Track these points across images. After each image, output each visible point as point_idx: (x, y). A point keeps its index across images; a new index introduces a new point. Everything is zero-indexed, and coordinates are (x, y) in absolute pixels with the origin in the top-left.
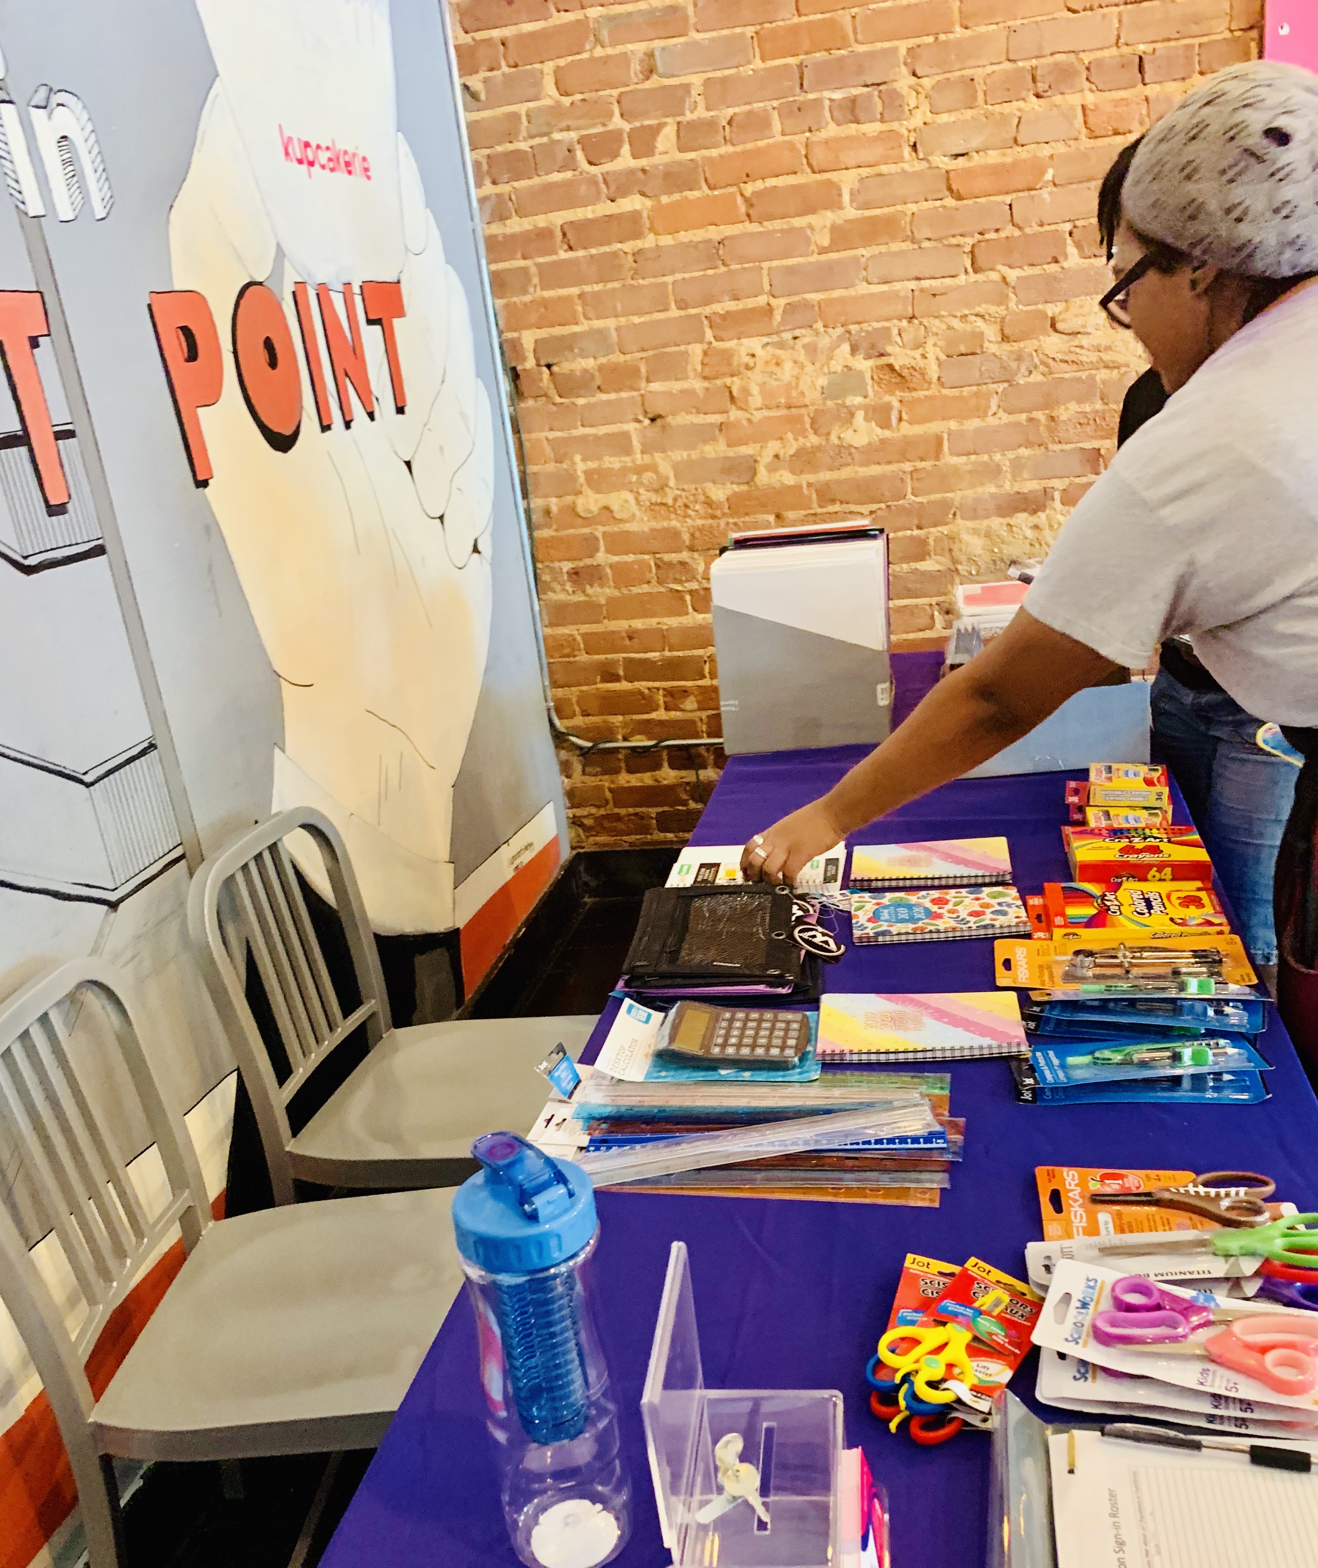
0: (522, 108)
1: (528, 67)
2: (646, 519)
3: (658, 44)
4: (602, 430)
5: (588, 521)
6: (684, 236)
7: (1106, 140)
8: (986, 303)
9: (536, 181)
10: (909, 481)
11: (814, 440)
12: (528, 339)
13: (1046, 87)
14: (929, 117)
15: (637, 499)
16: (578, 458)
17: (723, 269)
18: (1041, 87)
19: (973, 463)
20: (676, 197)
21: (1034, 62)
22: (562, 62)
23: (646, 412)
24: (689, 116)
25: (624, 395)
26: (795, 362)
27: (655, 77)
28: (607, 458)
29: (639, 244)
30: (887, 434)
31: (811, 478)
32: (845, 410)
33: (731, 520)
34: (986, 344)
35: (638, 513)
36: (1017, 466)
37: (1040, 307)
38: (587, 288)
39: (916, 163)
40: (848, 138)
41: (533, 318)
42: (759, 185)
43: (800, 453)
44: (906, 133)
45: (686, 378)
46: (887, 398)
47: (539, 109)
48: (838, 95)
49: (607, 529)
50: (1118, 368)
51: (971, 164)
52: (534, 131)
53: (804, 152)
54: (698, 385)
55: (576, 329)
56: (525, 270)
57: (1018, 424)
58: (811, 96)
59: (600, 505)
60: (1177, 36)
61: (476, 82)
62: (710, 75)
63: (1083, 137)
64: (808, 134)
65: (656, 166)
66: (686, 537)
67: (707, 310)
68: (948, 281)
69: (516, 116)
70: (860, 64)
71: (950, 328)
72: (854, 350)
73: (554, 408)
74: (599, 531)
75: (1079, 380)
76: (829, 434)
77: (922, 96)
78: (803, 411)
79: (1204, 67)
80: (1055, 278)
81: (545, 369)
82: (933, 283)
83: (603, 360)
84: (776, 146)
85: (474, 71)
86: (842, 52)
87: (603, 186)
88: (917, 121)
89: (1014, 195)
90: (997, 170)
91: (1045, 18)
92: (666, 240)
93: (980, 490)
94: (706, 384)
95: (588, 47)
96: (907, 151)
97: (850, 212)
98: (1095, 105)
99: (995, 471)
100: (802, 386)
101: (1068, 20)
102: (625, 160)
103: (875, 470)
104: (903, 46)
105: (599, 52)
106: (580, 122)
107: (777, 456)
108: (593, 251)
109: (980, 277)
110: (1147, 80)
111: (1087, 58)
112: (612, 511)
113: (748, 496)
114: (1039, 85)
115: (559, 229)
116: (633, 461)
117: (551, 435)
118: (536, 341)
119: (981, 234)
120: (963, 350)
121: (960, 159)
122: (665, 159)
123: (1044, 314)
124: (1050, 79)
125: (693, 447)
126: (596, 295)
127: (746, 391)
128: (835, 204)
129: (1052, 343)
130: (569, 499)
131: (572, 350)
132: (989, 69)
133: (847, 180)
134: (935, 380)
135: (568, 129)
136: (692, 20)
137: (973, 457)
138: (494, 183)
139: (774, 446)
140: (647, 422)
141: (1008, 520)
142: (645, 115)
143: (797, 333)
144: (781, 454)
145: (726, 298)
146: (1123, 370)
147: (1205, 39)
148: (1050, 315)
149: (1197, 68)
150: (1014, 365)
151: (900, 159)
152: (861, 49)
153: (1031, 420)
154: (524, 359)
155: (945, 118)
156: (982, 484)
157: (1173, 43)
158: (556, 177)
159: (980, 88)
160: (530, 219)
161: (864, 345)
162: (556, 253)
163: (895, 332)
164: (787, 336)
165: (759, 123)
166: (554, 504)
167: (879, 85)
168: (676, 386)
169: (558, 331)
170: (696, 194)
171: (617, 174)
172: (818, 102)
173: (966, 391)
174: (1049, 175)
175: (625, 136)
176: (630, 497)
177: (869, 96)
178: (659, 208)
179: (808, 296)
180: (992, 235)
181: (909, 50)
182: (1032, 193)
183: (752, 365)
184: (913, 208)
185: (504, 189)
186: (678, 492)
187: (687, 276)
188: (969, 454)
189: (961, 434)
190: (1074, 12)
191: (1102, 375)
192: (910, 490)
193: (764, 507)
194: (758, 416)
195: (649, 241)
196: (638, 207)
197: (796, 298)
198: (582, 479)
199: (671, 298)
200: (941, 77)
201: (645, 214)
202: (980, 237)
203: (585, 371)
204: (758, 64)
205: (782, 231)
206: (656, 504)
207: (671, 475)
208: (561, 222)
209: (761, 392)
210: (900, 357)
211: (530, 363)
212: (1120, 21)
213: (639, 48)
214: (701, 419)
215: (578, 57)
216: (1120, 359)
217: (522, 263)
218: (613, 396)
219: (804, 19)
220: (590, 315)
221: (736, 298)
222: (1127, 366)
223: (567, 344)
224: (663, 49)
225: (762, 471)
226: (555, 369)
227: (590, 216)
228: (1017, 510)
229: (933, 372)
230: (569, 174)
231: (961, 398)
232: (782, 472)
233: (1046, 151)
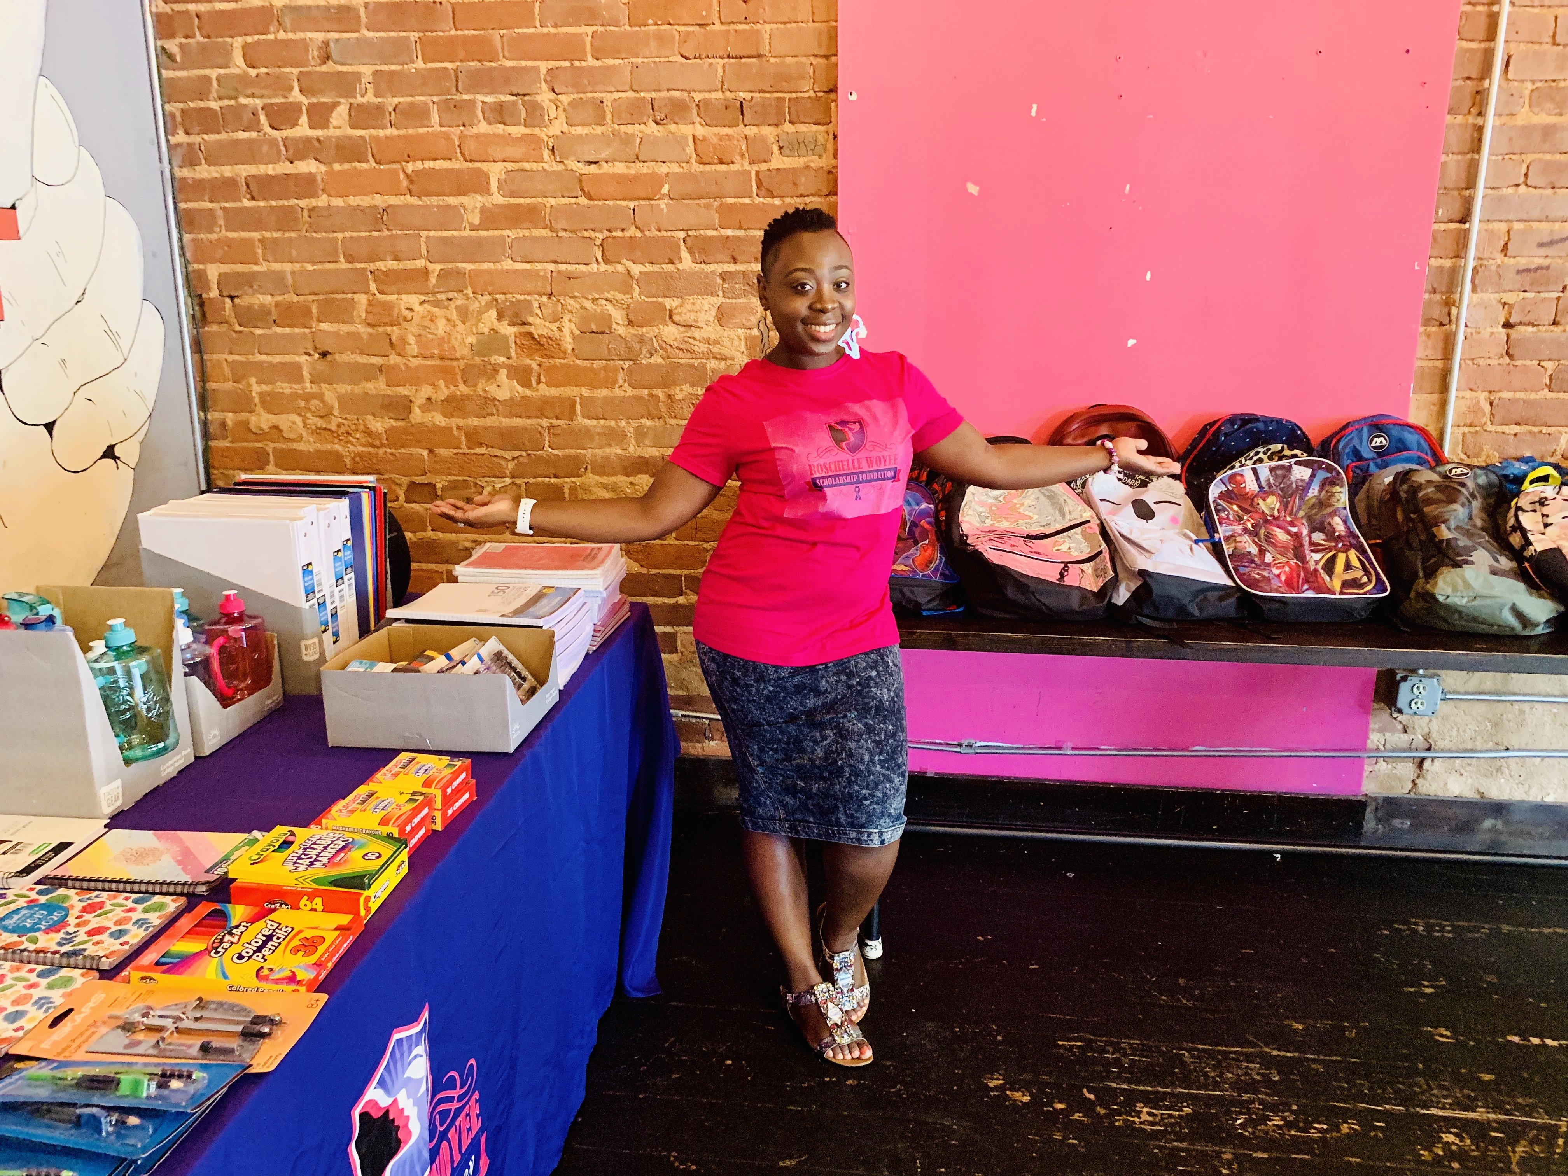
0: (214, 73)
1: (220, 40)
2: (312, 440)
3: (334, 35)
4: (277, 359)
5: (261, 436)
6: (353, 201)
7: (713, 167)
8: (614, 290)
9: (223, 136)
10: (546, 434)
11: (463, 389)
12: (213, 271)
13: (663, 116)
14: (566, 128)
15: (304, 422)
16: (253, 381)
17: (386, 233)
18: (659, 116)
19: (602, 427)
20: (346, 166)
21: (654, 95)
22: (249, 39)
23: (316, 348)
24: (360, 100)
25: (297, 330)
26: (448, 320)
27: (330, 62)
28: (279, 383)
29: (313, 202)
30: (528, 392)
31: (460, 422)
32: (490, 367)
33: (389, 451)
34: (614, 326)
35: (304, 434)
36: (641, 435)
37: (660, 299)
38: (268, 235)
39: (554, 163)
40: (496, 135)
41: (219, 254)
42: (419, 165)
43: (448, 400)
44: (546, 138)
45: (352, 322)
46: (528, 361)
47: (227, 76)
48: (489, 99)
49: (277, 445)
50: (725, 359)
51: (602, 171)
52: (223, 92)
53: (457, 143)
54: (362, 329)
55: (256, 268)
56: (211, 211)
57: (640, 398)
58: (465, 97)
59: (270, 424)
60: (770, 89)
61: (172, 46)
62: (378, 68)
63: (693, 161)
64: (462, 128)
65: (328, 138)
66: (348, 461)
67: (372, 266)
68: (582, 268)
69: (208, 79)
70: (507, 77)
71: (582, 307)
72: (500, 317)
73: (234, 335)
74: (270, 447)
75: (692, 366)
76: (475, 385)
77: (560, 110)
78: (455, 363)
79: (794, 118)
80: (671, 277)
81: (228, 300)
82: (570, 268)
83: (279, 298)
84: (435, 135)
85: (171, 36)
86: (492, 64)
87: (283, 148)
88: (556, 129)
89: (636, 203)
90: (620, 179)
91: (662, 60)
92: (338, 202)
93: (608, 450)
94: (370, 330)
95: (272, 29)
96: (546, 153)
97: (498, 199)
98: (704, 136)
99: (618, 436)
100: (453, 341)
101: (682, 64)
102: (303, 129)
103: (517, 422)
104: (544, 67)
105: (281, 35)
106: (265, 92)
107: (429, 399)
108: (274, 203)
109: (609, 268)
110: (746, 122)
111: (698, 97)
112: (281, 431)
113: (405, 431)
114: (657, 114)
115: (243, 181)
116: (303, 389)
117: (231, 358)
118: (220, 275)
119: (609, 231)
120: (594, 327)
121: (593, 166)
122: (338, 132)
123: (663, 306)
124: (667, 111)
125: (357, 384)
126: (275, 241)
127: (403, 340)
128: (485, 190)
129: (670, 332)
130: (243, 416)
131: (251, 287)
132: (616, 95)
133: (495, 171)
134: (569, 351)
135: (253, 96)
136: (364, 19)
137: (602, 422)
138: (187, 133)
139: (426, 391)
140: (317, 356)
141: (631, 479)
142: (321, 92)
143: (451, 295)
144: (433, 398)
145: (388, 258)
146: (729, 362)
147: (794, 95)
148: (668, 307)
149: (788, 117)
150: (637, 346)
151: (541, 160)
152: (509, 64)
153: (651, 395)
154: (209, 289)
155: (579, 130)
156: (610, 446)
157: (767, 95)
158: (242, 135)
159: (608, 110)
160: (217, 168)
161: (510, 313)
162: (241, 201)
163: (536, 305)
164: (443, 297)
165: (418, 114)
166: (230, 418)
167: (525, 95)
168: (345, 328)
169: (240, 268)
170: (364, 166)
171: (296, 140)
172: (473, 102)
173: (597, 364)
174: (665, 189)
175: (304, 108)
176: (298, 420)
177: (514, 103)
178: (331, 173)
179: (460, 265)
180: (619, 234)
181: (549, 71)
182: (652, 202)
183: (409, 317)
184: (552, 201)
185: (196, 139)
186: (341, 420)
187: (354, 234)
188: (598, 418)
189: (592, 399)
190: (687, 58)
191: (712, 364)
192: (547, 443)
193: (418, 443)
194: (415, 362)
195: (322, 201)
196: (314, 171)
197: (450, 266)
198: (257, 400)
199: (340, 251)
200: (575, 96)
201: (319, 178)
202: (608, 234)
203: (263, 305)
204: (420, 64)
205: (438, 206)
206: (321, 429)
207: (336, 406)
208: (245, 174)
209: (417, 342)
210: (540, 327)
211: (214, 293)
212: (724, 71)
213: (319, 36)
214: (363, 359)
215: (264, 37)
216: (727, 352)
217: (210, 205)
218: (287, 330)
219: (459, 33)
220: (270, 259)
221: (396, 259)
222: (733, 359)
223: (249, 280)
224: (337, 40)
225: (417, 411)
226: (236, 300)
227: (271, 172)
228: (640, 472)
229: (568, 343)
230: (254, 135)
231: (591, 369)
232: (435, 413)
233: (663, 169)
